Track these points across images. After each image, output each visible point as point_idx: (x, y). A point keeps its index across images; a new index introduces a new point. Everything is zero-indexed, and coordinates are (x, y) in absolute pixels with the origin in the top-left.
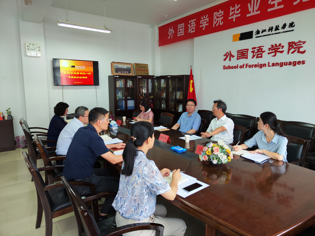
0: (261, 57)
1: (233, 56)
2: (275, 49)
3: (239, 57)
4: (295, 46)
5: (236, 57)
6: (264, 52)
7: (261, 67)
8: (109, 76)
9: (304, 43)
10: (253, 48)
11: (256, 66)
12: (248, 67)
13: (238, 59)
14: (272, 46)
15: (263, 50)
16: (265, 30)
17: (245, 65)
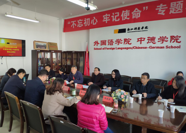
0: (112, 45)
4: (127, 41)
6: (114, 42)
8: (32, 51)
9: (131, 39)
10: (108, 40)
11: (110, 49)
13: (101, 45)
14: (117, 40)
16: (132, 29)
17: (105, 48)
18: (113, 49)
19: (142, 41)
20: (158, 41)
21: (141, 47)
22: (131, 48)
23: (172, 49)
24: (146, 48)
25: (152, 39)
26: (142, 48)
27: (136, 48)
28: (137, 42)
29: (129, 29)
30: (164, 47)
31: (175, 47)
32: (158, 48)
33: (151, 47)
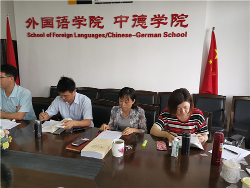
0: (67, 28)
1: (37, 24)
2: (79, 21)
3: (44, 25)
4: (95, 21)
5: (40, 25)
6: (69, 22)
9: (102, 18)
10: (58, 18)
11: (63, 35)
12: (55, 36)
13: (43, 27)
14: (76, 17)
15: (68, 21)
17: (52, 34)
18: (69, 36)
19: (123, 23)
20: (152, 24)
21: (121, 34)
22: (103, 35)
23: (174, 38)
24: (130, 35)
25: (140, 20)
26: (123, 35)
27: (114, 35)
28: (115, 23)
30: (160, 34)
31: (179, 35)
32: (150, 35)
33: (138, 34)
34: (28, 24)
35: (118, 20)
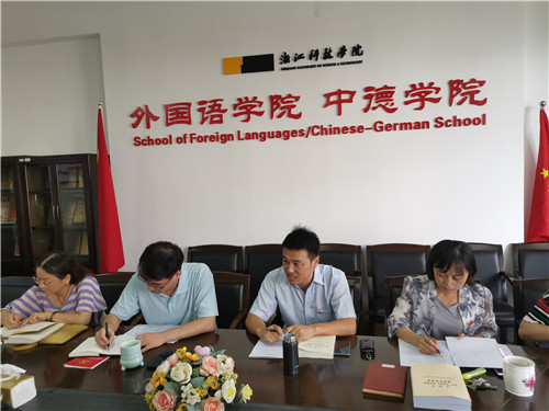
0: (221, 122)
1: (156, 119)
2: (246, 107)
3: (171, 119)
4: (282, 105)
5: (162, 120)
6: (225, 111)
7: (224, 142)
9: (297, 98)
10: (200, 103)
11: (212, 138)
12: (194, 140)
13: (168, 125)
14: (240, 100)
15: (222, 108)
16: (301, 57)
17: (188, 137)
18: (226, 138)
19: (343, 105)
20: (407, 103)
21: (341, 127)
22: (301, 131)
23: (457, 128)
24: (361, 129)
25: (381, 96)
26: (345, 130)
27: (324, 131)
28: (325, 106)
29: (286, 59)
30: (428, 123)
31: (468, 122)
32: (405, 126)
33: (378, 125)
34: (134, 120)
35: (333, 98)
